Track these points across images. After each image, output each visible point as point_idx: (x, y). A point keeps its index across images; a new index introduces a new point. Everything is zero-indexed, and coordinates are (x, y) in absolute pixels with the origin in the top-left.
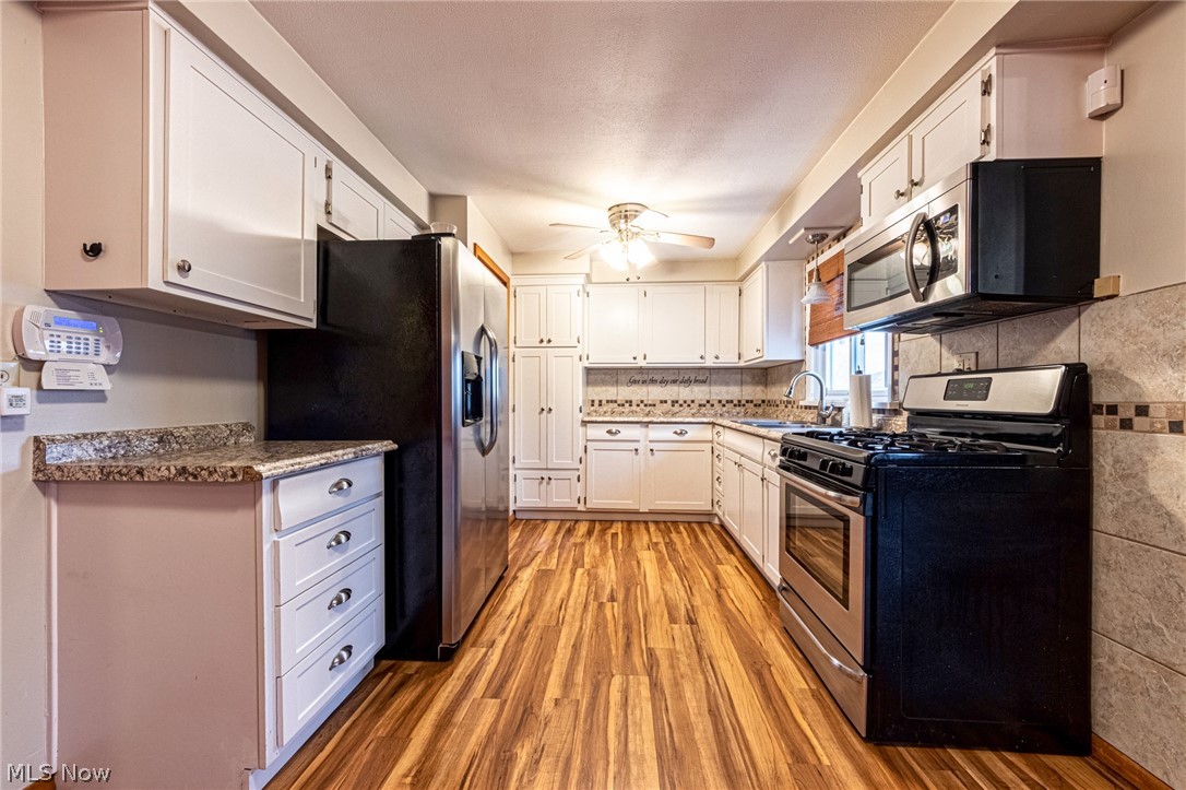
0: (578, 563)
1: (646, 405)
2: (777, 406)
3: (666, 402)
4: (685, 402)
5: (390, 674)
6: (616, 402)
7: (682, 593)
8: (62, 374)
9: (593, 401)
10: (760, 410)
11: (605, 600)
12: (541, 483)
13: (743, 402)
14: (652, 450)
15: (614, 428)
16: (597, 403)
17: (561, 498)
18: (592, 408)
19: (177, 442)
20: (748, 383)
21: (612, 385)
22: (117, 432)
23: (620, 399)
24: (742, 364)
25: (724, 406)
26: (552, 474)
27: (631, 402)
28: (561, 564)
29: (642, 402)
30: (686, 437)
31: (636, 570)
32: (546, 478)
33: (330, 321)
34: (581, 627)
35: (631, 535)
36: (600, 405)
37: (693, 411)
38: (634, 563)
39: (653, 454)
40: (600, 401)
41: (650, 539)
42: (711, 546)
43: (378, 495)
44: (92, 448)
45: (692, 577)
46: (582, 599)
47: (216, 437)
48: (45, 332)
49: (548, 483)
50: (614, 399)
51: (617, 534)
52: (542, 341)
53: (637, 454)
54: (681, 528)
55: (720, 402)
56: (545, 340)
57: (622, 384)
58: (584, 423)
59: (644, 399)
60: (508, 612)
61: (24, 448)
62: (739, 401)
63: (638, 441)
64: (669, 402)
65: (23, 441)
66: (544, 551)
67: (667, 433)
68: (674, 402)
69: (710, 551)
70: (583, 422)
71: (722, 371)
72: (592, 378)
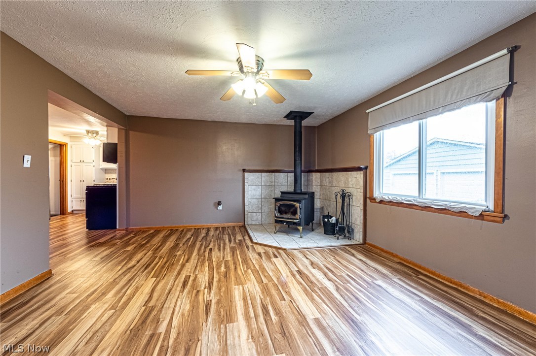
16: (108, 179)
32: (82, 201)
52: (81, 161)
72: (107, 171)
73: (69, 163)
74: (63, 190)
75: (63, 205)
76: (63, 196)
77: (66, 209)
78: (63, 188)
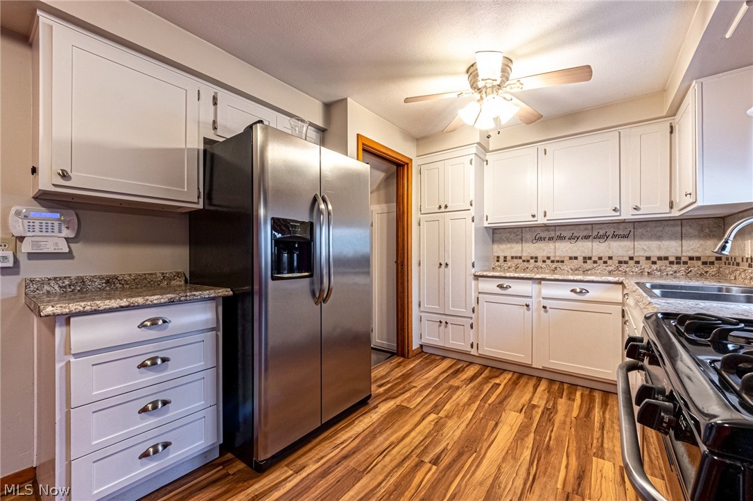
0: (436, 408)
1: (553, 262)
2: (738, 264)
3: (576, 258)
4: (600, 258)
5: (221, 467)
6: (520, 258)
7: (519, 482)
8: (35, 244)
9: (498, 257)
10: (713, 270)
11: (427, 460)
12: (440, 326)
13: (683, 259)
14: (544, 307)
15: (505, 283)
16: (502, 259)
17: (456, 340)
18: (497, 264)
19: (120, 283)
20: (691, 237)
21: (517, 242)
22: (78, 277)
23: (525, 255)
24: (676, 213)
25: (654, 263)
26: (449, 319)
27: (536, 258)
28: (422, 404)
29: (548, 258)
30: (586, 297)
31: (487, 433)
32: (444, 322)
33: (215, 202)
34: (380, 484)
35: (513, 390)
36: (505, 261)
37: (610, 268)
38: (492, 423)
39: (546, 312)
40: (505, 257)
41: (531, 399)
42: (602, 427)
43: (212, 329)
44: (57, 286)
45: (548, 463)
46: (406, 451)
47: (152, 281)
48: (25, 221)
49: (446, 327)
50: (520, 255)
51: (500, 385)
52: (440, 207)
53: (528, 310)
54: (578, 394)
55: (648, 258)
56: (443, 206)
57: (527, 241)
58: (477, 277)
59: (551, 255)
60: (338, 442)
61: (20, 285)
62: (678, 258)
63: (531, 297)
64: (581, 259)
65: (20, 281)
66: (419, 387)
67: (564, 291)
68: (586, 259)
69: (597, 434)
70: (475, 276)
71: (654, 224)
72: (497, 236)
73: (415, 216)
74: (403, 288)
75: (403, 330)
76: (403, 305)
77: (409, 344)
78: (403, 283)
